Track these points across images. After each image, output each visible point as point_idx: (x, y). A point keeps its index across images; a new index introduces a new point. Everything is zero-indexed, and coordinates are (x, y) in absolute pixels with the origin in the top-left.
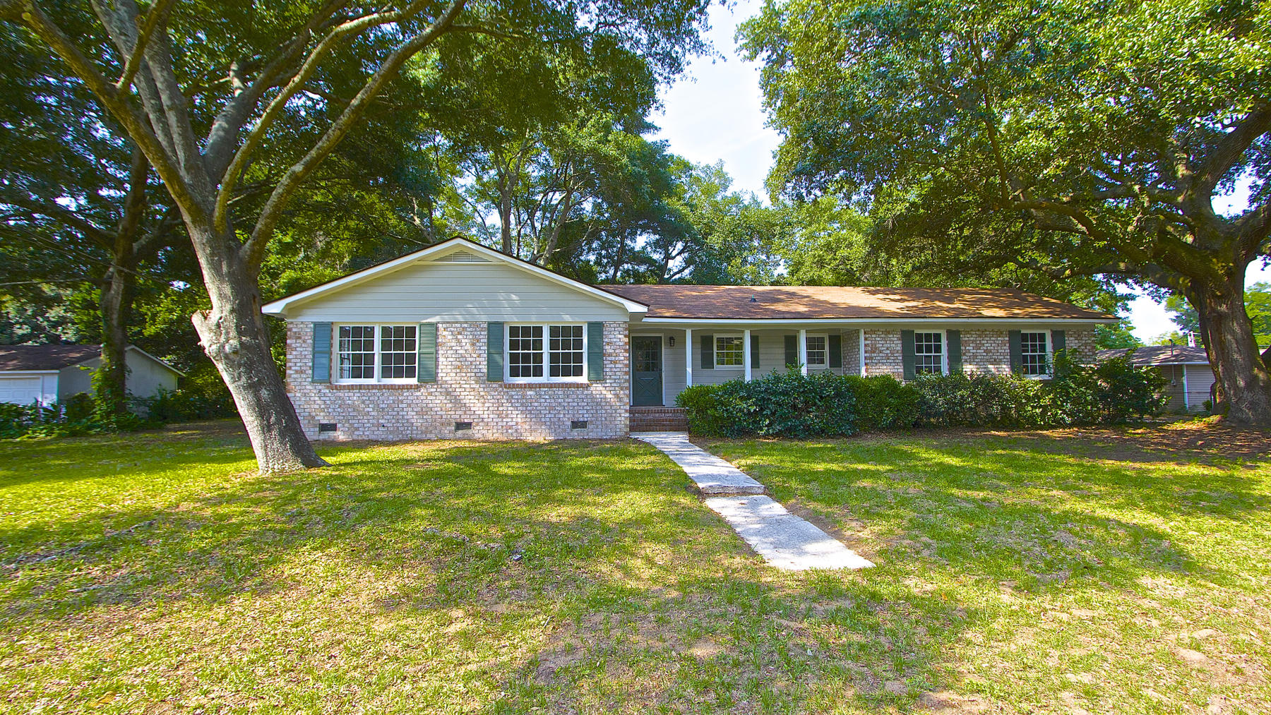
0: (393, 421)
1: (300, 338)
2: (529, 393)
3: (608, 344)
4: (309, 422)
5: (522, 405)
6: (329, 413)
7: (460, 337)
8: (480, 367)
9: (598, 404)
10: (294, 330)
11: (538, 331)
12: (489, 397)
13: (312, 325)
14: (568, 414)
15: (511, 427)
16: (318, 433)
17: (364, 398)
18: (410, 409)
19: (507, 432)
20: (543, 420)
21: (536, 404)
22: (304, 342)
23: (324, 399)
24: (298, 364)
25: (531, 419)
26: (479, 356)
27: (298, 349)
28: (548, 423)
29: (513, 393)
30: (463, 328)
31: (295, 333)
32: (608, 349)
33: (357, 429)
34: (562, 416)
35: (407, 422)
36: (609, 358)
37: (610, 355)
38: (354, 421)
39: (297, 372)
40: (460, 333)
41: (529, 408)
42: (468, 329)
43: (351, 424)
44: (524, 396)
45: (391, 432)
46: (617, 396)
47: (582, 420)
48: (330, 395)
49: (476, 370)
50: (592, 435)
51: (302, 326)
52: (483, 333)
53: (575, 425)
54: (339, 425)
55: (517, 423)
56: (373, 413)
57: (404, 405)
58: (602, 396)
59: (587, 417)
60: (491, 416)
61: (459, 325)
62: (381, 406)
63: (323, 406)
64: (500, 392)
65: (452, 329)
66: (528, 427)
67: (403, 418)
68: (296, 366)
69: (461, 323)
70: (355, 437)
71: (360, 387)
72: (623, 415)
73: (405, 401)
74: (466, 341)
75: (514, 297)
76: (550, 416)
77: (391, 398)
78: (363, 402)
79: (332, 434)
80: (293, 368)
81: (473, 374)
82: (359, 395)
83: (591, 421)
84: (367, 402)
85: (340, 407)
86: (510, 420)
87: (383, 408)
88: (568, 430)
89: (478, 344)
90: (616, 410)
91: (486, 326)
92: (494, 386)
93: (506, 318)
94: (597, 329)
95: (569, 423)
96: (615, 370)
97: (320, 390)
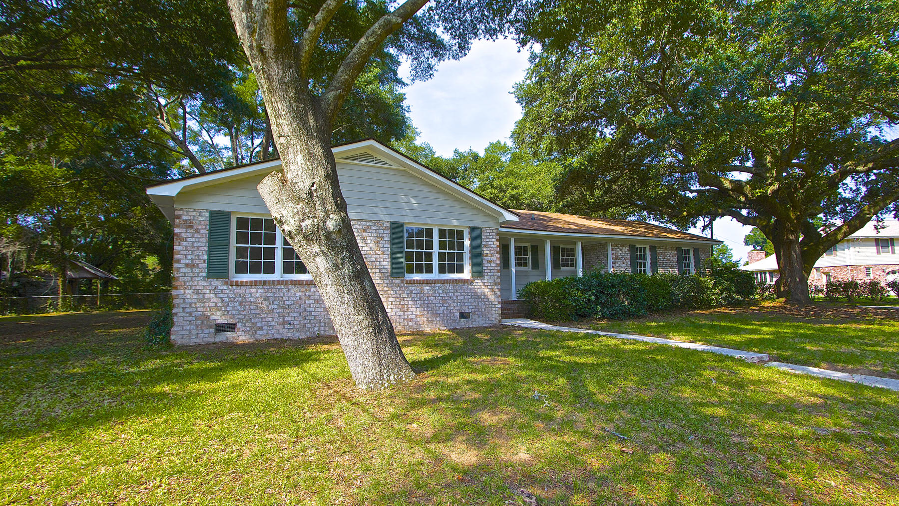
0: (300, 318)
1: (191, 227)
2: (426, 288)
3: (486, 246)
4: (203, 323)
5: (420, 300)
6: (228, 311)
7: (365, 234)
8: (384, 263)
9: (479, 298)
10: (184, 217)
11: (429, 232)
12: (392, 292)
13: (207, 214)
14: (457, 306)
15: (411, 320)
16: (213, 335)
17: (269, 295)
18: (317, 305)
19: (408, 324)
20: (438, 312)
21: (432, 298)
22: (197, 231)
23: (222, 296)
24: (189, 257)
25: (428, 311)
26: (383, 253)
27: (189, 239)
28: (442, 315)
29: (413, 288)
30: (368, 226)
31: (186, 221)
32: (486, 251)
33: (260, 328)
34: (452, 308)
35: (314, 319)
36: (486, 258)
37: (487, 256)
38: (256, 320)
39: (187, 265)
40: (365, 231)
41: (426, 302)
42: (372, 228)
43: (253, 323)
44: (421, 292)
45: (298, 330)
46: (492, 290)
47: (467, 311)
48: (228, 291)
49: (380, 267)
50: (475, 324)
51: (194, 213)
52: (386, 232)
53: (462, 316)
54: (239, 325)
55: (416, 316)
56: (278, 311)
57: (311, 302)
58: (482, 290)
59: (471, 309)
60: (395, 310)
61: (364, 223)
62: (287, 302)
63: (220, 304)
64: (402, 287)
65: (358, 226)
66: (425, 319)
67: (310, 315)
68: (186, 258)
69: (366, 221)
70: (258, 337)
71: (265, 283)
72: (497, 306)
73: (312, 298)
74: (371, 238)
75: (413, 201)
76: (443, 308)
77: (297, 294)
78: (267, 299)
79: (230, 335)
80: (182, 261)
81: (378, 271)
82: (262, 291)
83: (474, 312)
84: (272, 299)
85: (240, 304)
86: (410, 313)
87: (289, 306)
88: (457, 321)
89: (381, 242)
90: (491, 302)
91: (388, 225)
92: (396, 281)
93: (406, 219)
94: (476, 233)
95: (458, 315)
96: (490, 268)
97: (216, 286)
